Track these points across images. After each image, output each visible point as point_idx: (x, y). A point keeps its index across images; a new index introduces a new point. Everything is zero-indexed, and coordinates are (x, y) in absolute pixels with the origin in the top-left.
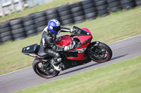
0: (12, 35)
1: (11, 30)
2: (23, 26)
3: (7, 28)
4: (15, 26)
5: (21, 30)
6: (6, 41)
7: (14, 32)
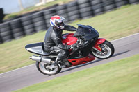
0: (79, 13)
1: (79, 9)
2: (91, 5)
3: (75, 7)
4: (83, 5)
5: (89, 9)
6: (74, 20)
7: (81, 10)
